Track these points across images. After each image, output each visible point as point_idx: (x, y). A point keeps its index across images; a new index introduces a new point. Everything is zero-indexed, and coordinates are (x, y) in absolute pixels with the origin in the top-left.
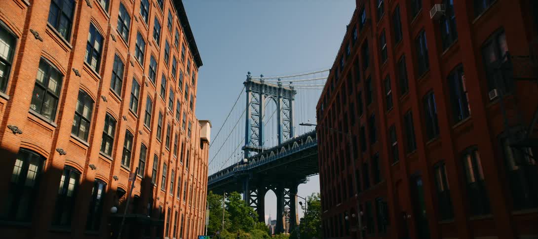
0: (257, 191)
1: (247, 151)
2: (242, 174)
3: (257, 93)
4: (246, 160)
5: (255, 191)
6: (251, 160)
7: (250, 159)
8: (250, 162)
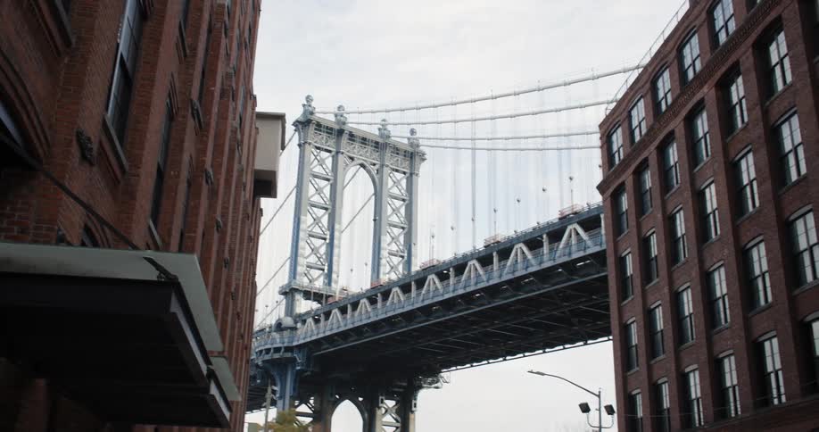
0: (312, 402)
1: (293, 297)
2: (277, 356)
3: (329, 151)
4: (288, 321)
5: (306, 402)
6: (304, 322)
7: (302, 319)
8: (299, 325)
